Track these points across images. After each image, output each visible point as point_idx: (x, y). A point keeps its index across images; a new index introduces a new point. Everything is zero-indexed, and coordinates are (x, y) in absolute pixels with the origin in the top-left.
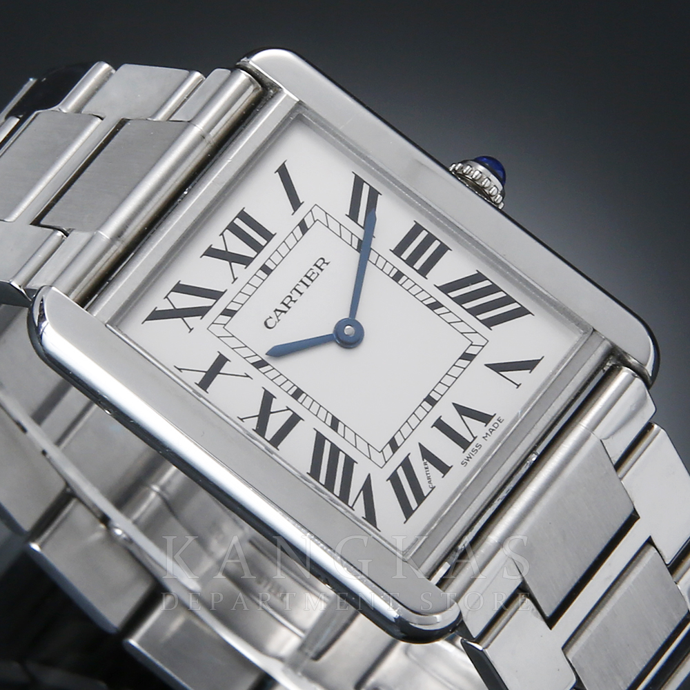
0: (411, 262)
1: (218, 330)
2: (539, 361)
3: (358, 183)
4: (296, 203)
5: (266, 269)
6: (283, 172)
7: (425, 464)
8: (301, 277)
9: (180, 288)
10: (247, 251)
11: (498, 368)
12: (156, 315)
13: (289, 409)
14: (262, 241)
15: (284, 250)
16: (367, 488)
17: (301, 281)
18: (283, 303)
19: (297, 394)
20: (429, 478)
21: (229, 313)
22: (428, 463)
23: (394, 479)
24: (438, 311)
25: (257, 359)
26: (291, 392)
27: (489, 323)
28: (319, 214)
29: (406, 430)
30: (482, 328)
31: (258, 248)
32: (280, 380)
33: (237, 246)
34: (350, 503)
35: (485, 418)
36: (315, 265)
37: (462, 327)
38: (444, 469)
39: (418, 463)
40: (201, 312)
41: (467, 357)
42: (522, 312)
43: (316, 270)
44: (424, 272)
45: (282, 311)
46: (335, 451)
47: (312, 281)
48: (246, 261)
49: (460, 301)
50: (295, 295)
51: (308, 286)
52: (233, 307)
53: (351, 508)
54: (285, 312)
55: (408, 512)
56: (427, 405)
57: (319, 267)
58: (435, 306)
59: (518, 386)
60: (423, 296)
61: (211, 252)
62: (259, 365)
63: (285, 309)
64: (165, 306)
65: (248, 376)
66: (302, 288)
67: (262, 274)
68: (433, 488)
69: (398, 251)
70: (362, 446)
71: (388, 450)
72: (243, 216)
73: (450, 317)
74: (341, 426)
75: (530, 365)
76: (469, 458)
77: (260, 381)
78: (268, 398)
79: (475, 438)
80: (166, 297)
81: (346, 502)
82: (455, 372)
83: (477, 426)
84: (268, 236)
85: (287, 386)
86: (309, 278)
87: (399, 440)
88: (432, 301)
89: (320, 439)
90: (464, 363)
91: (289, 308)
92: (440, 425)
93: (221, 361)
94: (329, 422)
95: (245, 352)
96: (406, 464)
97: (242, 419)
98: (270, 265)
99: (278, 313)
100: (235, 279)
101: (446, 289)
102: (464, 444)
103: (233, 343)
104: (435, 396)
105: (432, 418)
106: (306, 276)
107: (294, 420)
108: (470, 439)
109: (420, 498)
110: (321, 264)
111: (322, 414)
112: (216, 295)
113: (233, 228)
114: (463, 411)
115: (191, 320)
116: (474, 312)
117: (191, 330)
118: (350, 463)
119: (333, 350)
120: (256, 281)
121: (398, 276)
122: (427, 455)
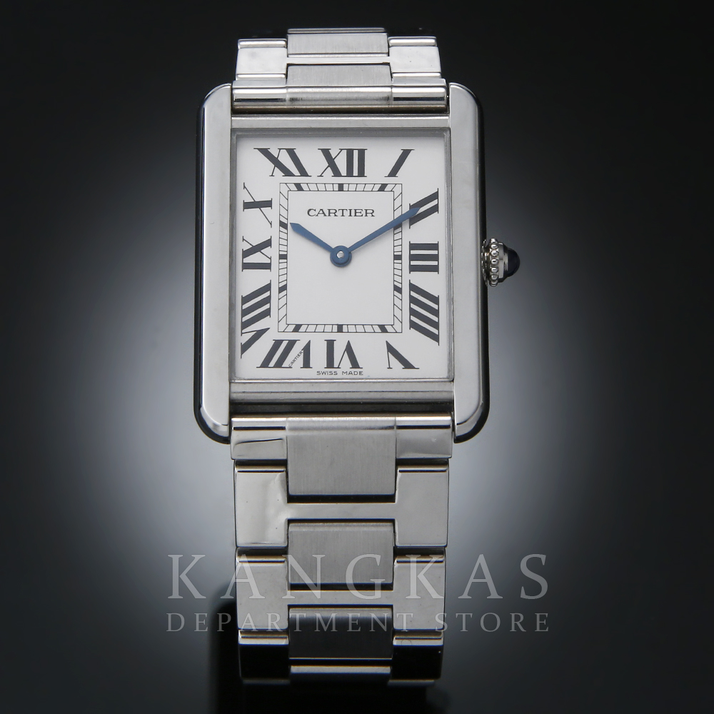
0: (412, 258)
1: (284, 189)
2: (413, 368)
3: (435, 196)
4: (393, 173)
5: (341, 187)
6: (406, 153)
7: (301, 353)
8: (353, 208)
9: (291, 153)
10: (343, 170)
11: (391, 349)
12: (265, 152)
13: (270, 259)
14: (356, 172)
15: (360, 187)
16: (260, 333)
17: (350, 210)
18: (329, 210)
19: (283, 257)
20: (294, 361)
21: (299, 187)
22: (302, 354)
23: (278, 343)
24: (396, 293)
25: (285, 221)
26: (281, 253)
27: (413, 325)
28: (397, 190)
29: (312, 328)
30: (406, 324)
31: (350, 174)
32: (283, 242)
33: (341, 163)
34: (244, 331)
35: (355, 364)
36: (366, 210)
37: (398, 313)
38: (307, 364)
39: (298, 348)
40: (287, 173)
41: (383, 329)
42: (436, 338)
43: (364, 213)
44: (413, 269)
45: (323, 213)
46: (268, 300)
47: (355, 215)
48: (337, 173)
49: (413, 300)
50: (339, 213)
51: (350, 215)
52: (304, 186)
53: (242, 333)
54: (325, 215)
55: (265, 364)
56: (335, 329)
57: (366, 213)
58: (398, 289)
59: (389, 368)
60: (397, 278)
61: (326, 152)
62: (283, 225)
63: (327, 213)
64: (274, 152)
65: (271, 224)
66: (347, 213)
67: (336, 187)
68: (290, 367)
69: (413, 246)
70: (283, 312)
71: (292, 328)
72: (362, 153)
73: (398, 302)
74: (284, 293)
75: (407, 365)
76: (324, 373)
77: (274, 232)
78: (268, 243)
79: (338, 368)
80: (280, 149)
81: (243, 328)
82: (369, 329)
83: (346, 363)
84: (361, 173)
85: (284, 248)
86: (356, 212)
87: (303, 329)
88: (399, 285)
89: (267, 288)
90: (378, 329)
91: (329, 215)
92: (330, 344)
93: (268, 204)
94: (281, 285)
95: (284, 213)
96: (292, 343)
97: (243, 240)
98: (345, 187)
99: (321, 212)
100: (321, 176)
101: (413, 288)
102: (330, 364)
103: (284, 202)
104: (345, 328)
105: (331, 337)
106: (355, 210)
107: (267, 266)
108: (336, 365)
109: (279, 364)
110: (369, 213)
111: (283, 278)
112: (303, 173)
113: (350, 152)
114: (349, 349)
115: (278, 172)
116: (413, 312)
117: (272, 176)
118: (267, 313)
119: (326, 256)
120: (329, 187)
121: (397, 257)
122: (307, 350)
